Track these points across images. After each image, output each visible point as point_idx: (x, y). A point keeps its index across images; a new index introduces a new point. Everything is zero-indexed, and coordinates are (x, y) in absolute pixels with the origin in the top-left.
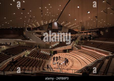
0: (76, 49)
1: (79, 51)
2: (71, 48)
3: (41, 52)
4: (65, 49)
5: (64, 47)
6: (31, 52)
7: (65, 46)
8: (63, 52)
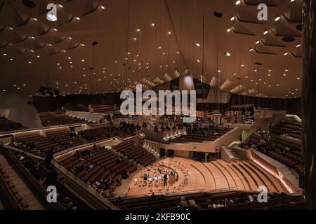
0: (228, 157)
1: (233, 165)
2: (213, 151)
3: (144, 146)
4: (195, 150)
5: (192, 144)
6: (122, 141)
7: (198, 143)
8: (189, 158)
